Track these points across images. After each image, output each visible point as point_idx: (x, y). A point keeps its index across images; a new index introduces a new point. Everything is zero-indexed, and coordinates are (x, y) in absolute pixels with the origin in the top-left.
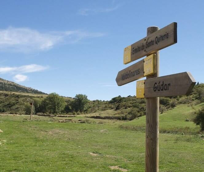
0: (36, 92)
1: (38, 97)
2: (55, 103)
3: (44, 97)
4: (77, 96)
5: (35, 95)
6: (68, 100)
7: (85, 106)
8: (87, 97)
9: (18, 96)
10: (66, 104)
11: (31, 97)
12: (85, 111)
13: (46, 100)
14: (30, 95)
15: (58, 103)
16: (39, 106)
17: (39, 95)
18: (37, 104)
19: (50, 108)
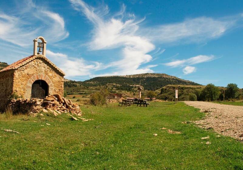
0: (193, 84)
1: (198, 88)
2: (212, 92)
3: (202, 88)
4: (229, 85)
5: (195, 87)
6: (222, 89)
7: (236, 94)
8: (237, 85)
9: (182, 88)
10: (220, 92)
11: (192, 88)
12: (237, 98)
13: (204, 90)
14: (191, 86)
15: (215, 92)
16: (199, 96)
17: (198, 87)
18: (198, 94)
19: (208, 97)
